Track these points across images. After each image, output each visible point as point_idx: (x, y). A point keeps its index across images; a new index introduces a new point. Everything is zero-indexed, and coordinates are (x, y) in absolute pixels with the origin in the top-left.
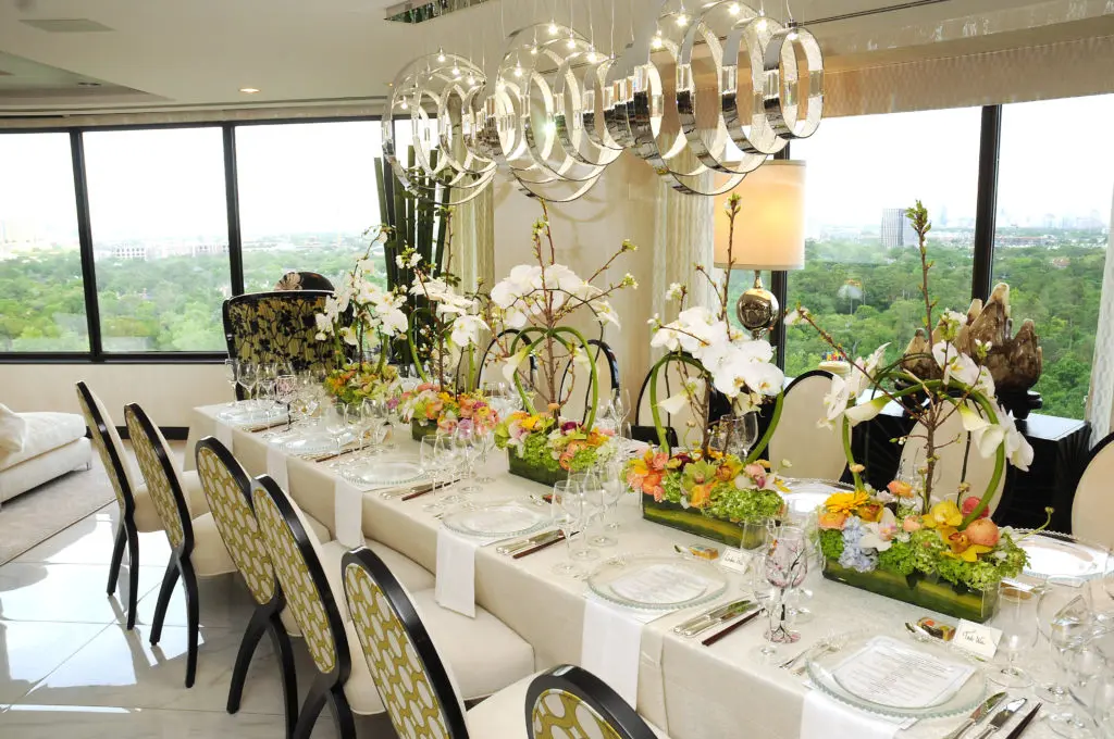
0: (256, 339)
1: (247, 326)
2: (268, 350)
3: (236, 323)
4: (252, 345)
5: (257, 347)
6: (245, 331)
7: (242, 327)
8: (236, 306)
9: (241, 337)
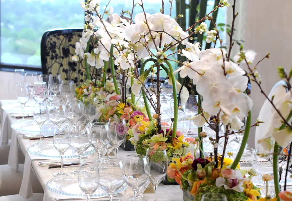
0: (65, 61)
1: (59, 52)
2: (74, 70)
3: (50, 48)
4: (61, 65)
5: (66, 67)
6: (57, 55)
7: (55, 52)
8: (55, 36)
9: (52, 58)
